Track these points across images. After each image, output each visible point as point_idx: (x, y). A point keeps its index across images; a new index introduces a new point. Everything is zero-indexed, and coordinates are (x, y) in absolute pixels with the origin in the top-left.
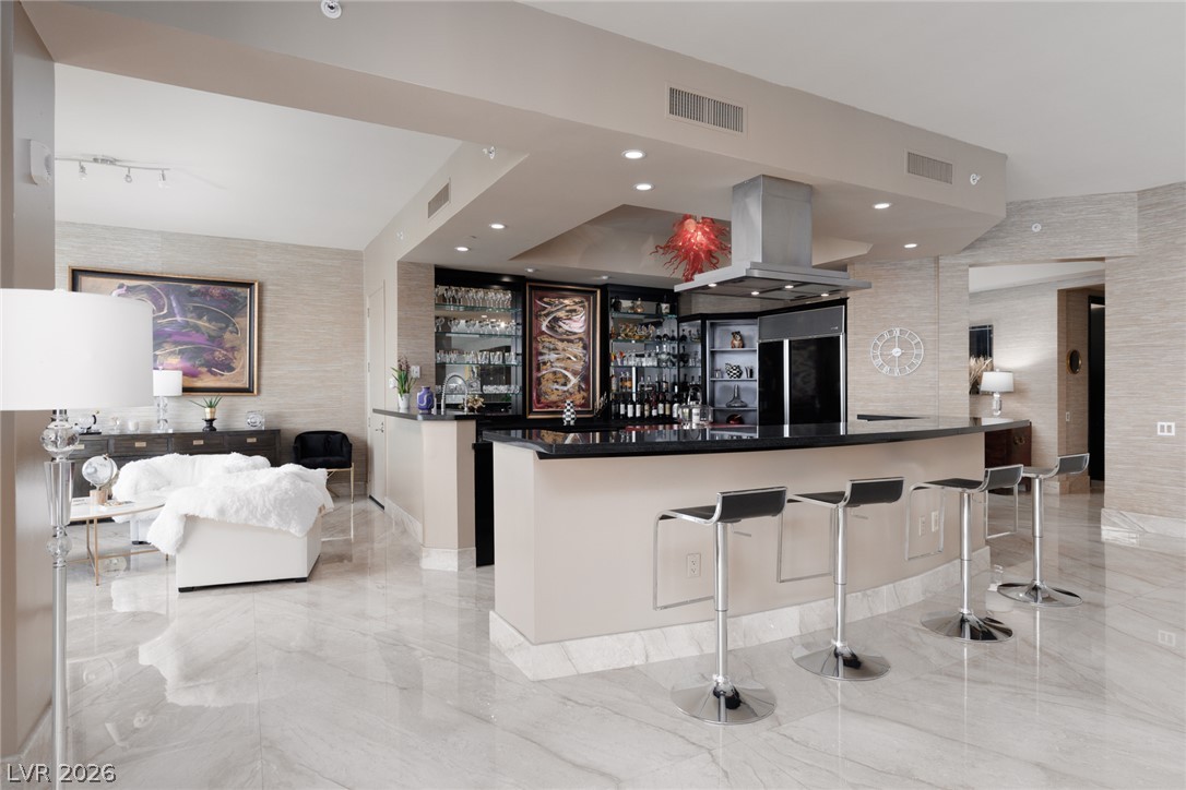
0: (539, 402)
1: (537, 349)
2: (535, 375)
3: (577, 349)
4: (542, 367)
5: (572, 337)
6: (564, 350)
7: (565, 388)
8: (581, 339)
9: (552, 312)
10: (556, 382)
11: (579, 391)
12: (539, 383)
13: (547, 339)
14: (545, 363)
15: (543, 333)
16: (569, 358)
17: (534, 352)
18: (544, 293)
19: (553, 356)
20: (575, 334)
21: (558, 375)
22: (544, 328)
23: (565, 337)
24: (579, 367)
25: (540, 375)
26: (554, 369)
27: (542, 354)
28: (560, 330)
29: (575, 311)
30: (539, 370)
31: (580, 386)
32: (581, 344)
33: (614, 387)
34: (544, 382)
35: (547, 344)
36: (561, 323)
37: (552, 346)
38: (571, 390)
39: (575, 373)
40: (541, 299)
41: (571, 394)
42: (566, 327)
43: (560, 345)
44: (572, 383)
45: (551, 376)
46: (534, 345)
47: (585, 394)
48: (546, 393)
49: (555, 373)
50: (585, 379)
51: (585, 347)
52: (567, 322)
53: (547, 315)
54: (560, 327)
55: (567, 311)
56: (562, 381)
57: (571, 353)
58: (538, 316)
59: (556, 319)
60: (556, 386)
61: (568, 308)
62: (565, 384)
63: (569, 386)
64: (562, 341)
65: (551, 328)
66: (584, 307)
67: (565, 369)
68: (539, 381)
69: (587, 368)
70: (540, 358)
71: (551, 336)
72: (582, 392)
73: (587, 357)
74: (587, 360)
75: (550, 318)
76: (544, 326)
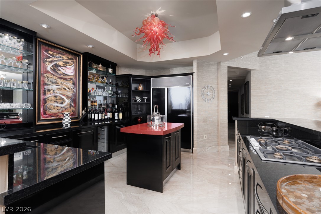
0: (45, 113)
1: (44, 81)
2: (42, 97)
3: (69, 84)
4: (47, 93)
5: (67, 77)
6: (62, 84)
7: (62, 106)
8: (71, 79)
9: (54, 61)
10: (56, 102)
11: (70, 107)
12: (46, 103)
13: (51, 76)
14: (49, 90)
15: (48, 72)
16: (65, 89)
17: (42, 83)
18: (50, 48)
19: (54, 87)
20: (68, 75)
21: (58, 98)
22: (49, 69)
23: (62, 76)
24: (70, 94)
25: (45, 97)
26: (55, 94)
27: (47, 85)
28: (59, 72)
29: (68, 63)
30: (45, 94)
31: (71, 105)
32: (71, 82)
33: (89, 105)
34: (48, 102)
35: (51, 79)
36: (59, 68)
37: (54, 81)
38: (66, 107)
39: (68, 97)
40: (47, 51)
41: (66, 109)
42: (63, 71)
43: (59, 81)
45: (53, 98)
46: (42, 78)
47: (73, 109)
48: (50, 108)
49: (56, 97)
50: (74, 101)
51: (74, 84)
52: (64, 68)
53: (51, 62)
54: (59, 70)
55: (64, 62)
56: (61, 101)
57: (65, 86)
58: (44, 61)
59: (57, 65)
60: (56, 104)
61: (64, 60)
62: (62, 103)
63: (65, 104)
64: (61, 78)
65: (54, 70)
66: (73, 62)
67: (62, 95)
68: (45, 101)
69: (74, 95)
70: (46, 87)
71: (54, 75)
72: (72, 107)
73: (75, 89)
74: (75, 91)
75: (53, 64)
76: (49, 67)
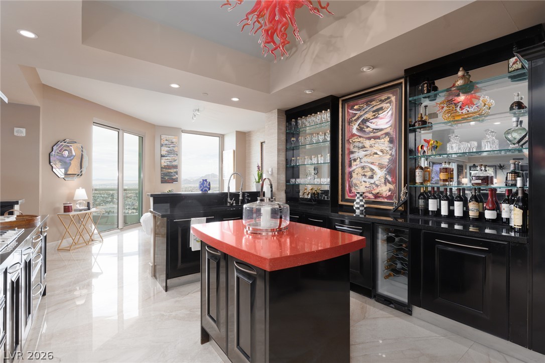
0: (350, 191)
1: (349, 149)
2: (347, 170)
3: (384, 144)
4: (354, 163)
5: (379, 134)
6: (371, 147)
7: (372, 181)
8: (387, 134)
9: (361, 116)
10: (365, 175)
11: (385, 183)
12: (351, 177)
13: (357, 140)
14: (355, 160)
15: (354, 135)
16: (376, 154)
17: (346, 152)
18: (355, 102)
19: (361, 153)
20: (381, 130)
21: (366, 169)
22: (355, 131)
23: (372, 135)
24: (385, 160)
25: (351, 170)
26: (363, 164)
27: (352, 153)
28: (367, 130)
29: (381, 109)
30: (350, 166)
31: (386, 179)
32: (387, 139)
33: (418, 180)
34: (354, 175)
35: (357, 144)
36: (368, 124)
37: (360, 145)
38: (378, 182)
39: (381, 167)
40: (352, 108)
41: (377, 186)
42: (373, 126)
43: (367, 143)
44: (379, 176)
45: (360, 170)
46: (347, 146)
47: (392, 187)
48: (356, 185)
49: (363, 168)
50: (391, 172)
51: (391, 141)
52: (374, 121)
53: (356, 120)
54: (368, 127)
55: (374, 112)
56: (369, 174)
57: (378, 149)
58: (350, 122)
59: (365, 121)
60: (364, 179)
61: (375, 108)
62: (371, 177)
63: (376, 178)
64: (369, 139)
65: (361, 129)
66: (390, 102)
67: (372, 163)
68: (350, 174)
69: (392, 161)
70: (352, 156)
71: (360, 137)
72: (388, 184)
73: (394, 150)
74: (393, 153)
75: (359, 121)
76: (355, 129)
